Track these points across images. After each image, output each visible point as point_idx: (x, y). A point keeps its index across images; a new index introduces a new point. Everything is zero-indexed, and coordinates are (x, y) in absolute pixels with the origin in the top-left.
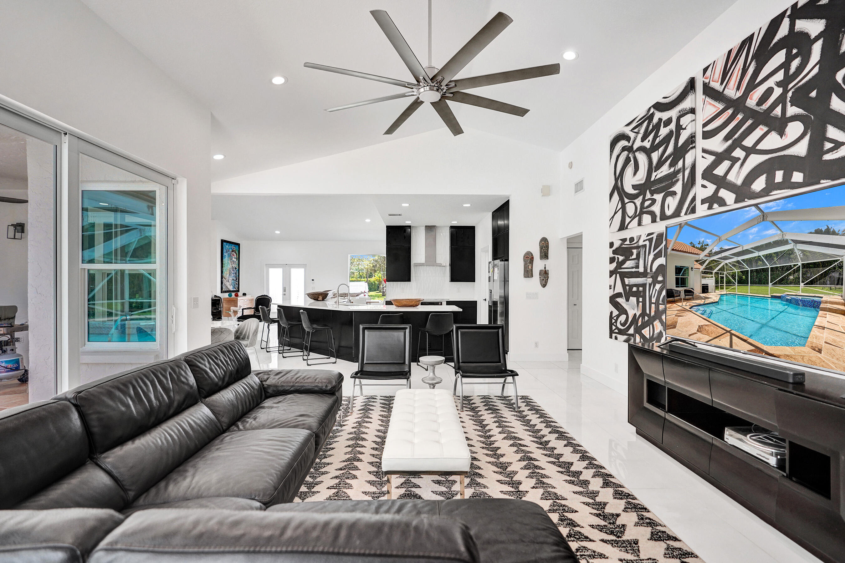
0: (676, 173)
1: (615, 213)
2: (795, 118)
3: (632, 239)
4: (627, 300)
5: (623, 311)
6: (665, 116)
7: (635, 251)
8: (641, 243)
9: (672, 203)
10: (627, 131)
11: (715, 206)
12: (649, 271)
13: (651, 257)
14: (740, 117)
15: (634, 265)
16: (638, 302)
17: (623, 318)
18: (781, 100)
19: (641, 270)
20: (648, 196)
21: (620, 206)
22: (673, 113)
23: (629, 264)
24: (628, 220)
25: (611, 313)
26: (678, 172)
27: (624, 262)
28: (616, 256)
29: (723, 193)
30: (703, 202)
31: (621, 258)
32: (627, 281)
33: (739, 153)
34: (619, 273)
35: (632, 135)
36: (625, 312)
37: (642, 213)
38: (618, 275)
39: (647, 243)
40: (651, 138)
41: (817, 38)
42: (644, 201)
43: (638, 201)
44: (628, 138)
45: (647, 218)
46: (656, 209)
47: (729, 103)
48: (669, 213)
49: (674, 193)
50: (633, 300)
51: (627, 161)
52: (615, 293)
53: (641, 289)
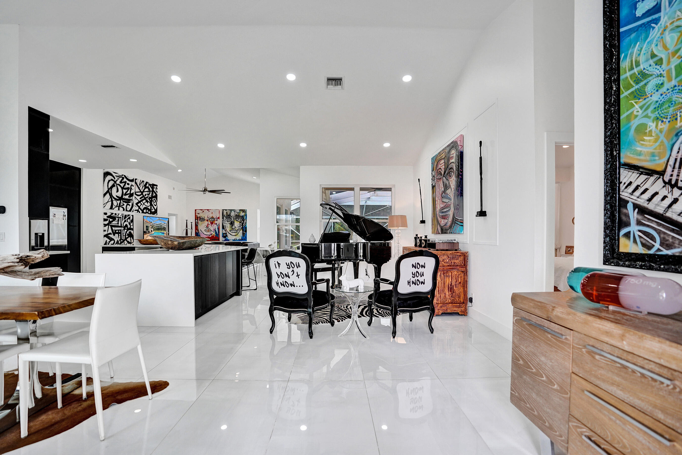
0: (130, 200)
1: (108, 202)
2: (149, 202)
3: (116, 214)
4: (114, 235)
5: (111, 239)
6: (128, 182)
7: (117, 218)
8: (119, 216)
9: (129, 208)
10: (114, 175)
11: (138, 212)
12: (122, 226)
13: (123, 221)
14: (142, 196)
15: (117, 223)
16: (119, 236)
17: (112, 242)
18: (147, 197)
19: (120, 225)
20: (122, 202)
21: (110, 200)
22: (130, 183)
23: (114, 222)
24: (114, 207)
25: (106, 241)
26: (131, 200)
27: (112, 221)
28: (108, 219)
29: (139, 210)
30: (135, 210)
31: (111, 220)
32: (114, 228)
33: (142, 203)
34: (110, 225)
35: (116, 178)
36: (113, 240)
37: (119, 207)
38: (110, 226)
39: (122, 217)
40: (123, 184)
41: (151, 191)
42: (120, 203)
43: (119, 202)
44: (115, 178)
45: (121, 209)
46: (125, 207)
47: (141, 192)
48: (128, 210)
49: (129, 205)
50: (117, 235)
51: (113, 186)
52: (108, 233)
53: (120, 231)
